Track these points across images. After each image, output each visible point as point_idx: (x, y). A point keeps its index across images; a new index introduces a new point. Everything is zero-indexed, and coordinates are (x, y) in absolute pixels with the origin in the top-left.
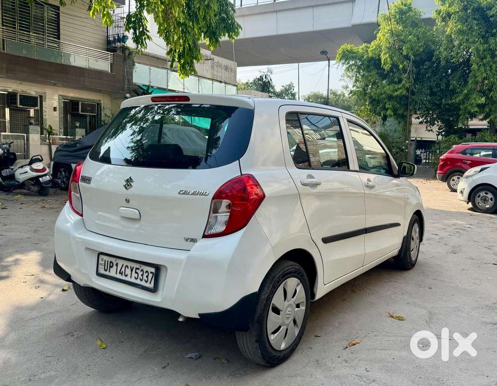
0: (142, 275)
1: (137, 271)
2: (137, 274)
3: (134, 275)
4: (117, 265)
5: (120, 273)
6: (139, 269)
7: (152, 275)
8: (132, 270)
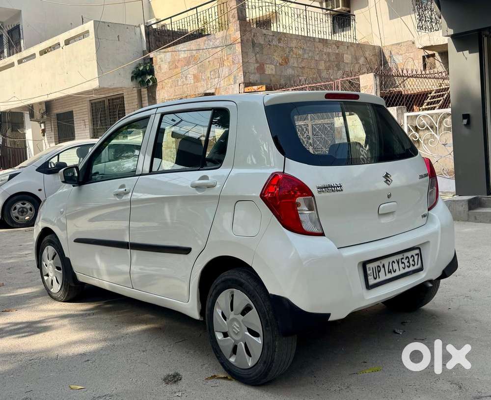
0: (408, 262)
1: (403, 261)
2: (403, 264)
3: (402, 266)
4: (384, 266)
5: (389, 272)
6: (403, 258)
7: (417, 256)
8: (398, 263)
